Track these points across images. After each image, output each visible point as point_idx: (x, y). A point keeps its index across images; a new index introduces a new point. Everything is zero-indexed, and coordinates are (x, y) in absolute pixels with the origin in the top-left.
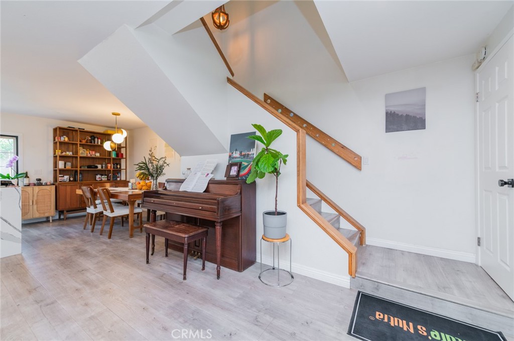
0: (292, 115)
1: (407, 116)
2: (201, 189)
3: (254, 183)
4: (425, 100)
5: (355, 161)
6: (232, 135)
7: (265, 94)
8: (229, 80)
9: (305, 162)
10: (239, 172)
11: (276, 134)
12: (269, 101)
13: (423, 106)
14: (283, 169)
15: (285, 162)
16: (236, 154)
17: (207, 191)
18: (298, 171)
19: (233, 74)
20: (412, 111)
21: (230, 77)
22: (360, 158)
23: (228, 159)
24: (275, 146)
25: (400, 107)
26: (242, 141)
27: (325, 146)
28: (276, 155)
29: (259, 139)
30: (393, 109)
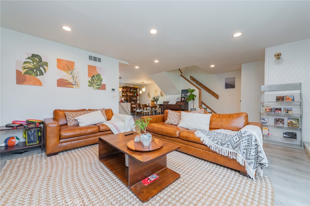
0: (199, 83)
1: (230, 84)
2: (175, 103)
3: (188, 102)
4: (235, 81)
5: (217, 96)
6: (182, 90)
7: (190, 76)
8: (181, 75)
9: (201, 97)
10: (184, 99)
11: (194, 90)
12: (192, 78)
13: (234, 82)
14: (195, 98)
15: (196, 97)
16: (183, 95)
17: (176, 104)
18: (199, 99)
19: (182, 73)
20: (232, 83)
21: (181, 74)
22: (218, 96)
23: (181, 96)
24: (193, 93)
25: (229, 82)
26: (184, 91)
27: (208, 92)
28: (194, 95)
29: (189, 91)
30: (227, 82)
